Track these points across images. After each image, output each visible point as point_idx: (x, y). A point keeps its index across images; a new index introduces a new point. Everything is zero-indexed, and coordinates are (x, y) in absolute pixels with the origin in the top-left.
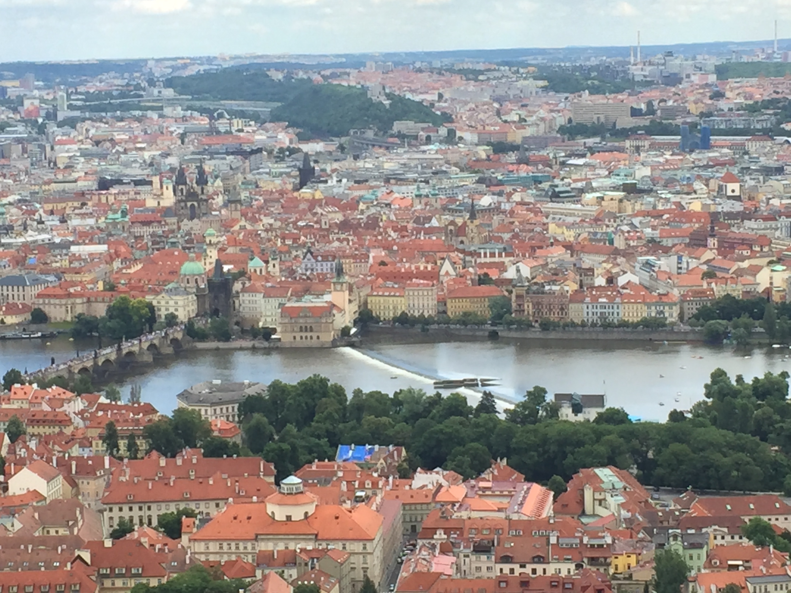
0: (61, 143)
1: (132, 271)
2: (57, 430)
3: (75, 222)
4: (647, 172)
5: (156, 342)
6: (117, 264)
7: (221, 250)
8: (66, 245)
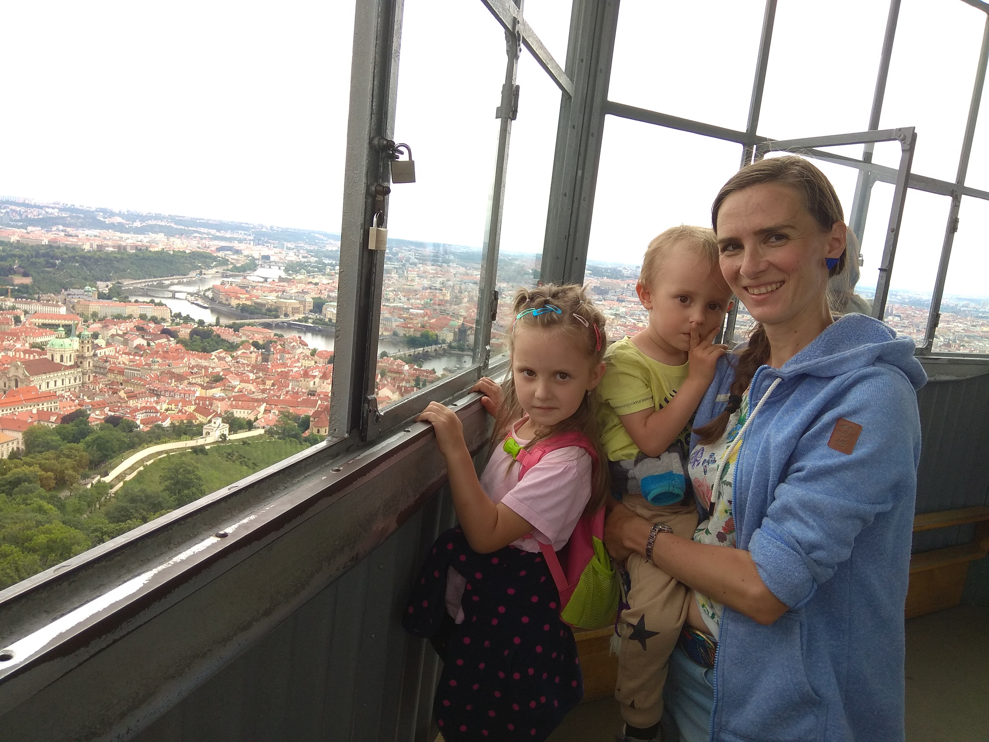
0: (410, 271)
1: (431, 321)
2: (398, 375)
3: (412, 301)
4: (624, 310)
5: (437, 349)
6: (426, 318)
7: (465, 318)
8: (409, 309)
